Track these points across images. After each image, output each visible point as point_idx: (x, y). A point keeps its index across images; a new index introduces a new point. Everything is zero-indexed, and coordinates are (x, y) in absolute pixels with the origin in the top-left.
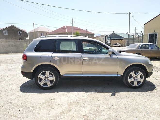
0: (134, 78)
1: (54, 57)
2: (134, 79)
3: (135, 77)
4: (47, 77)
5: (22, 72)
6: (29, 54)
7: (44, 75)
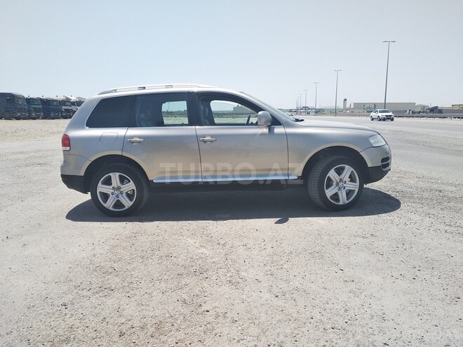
0: (337, 184)
1: (132, 137)
2: (337, 188)
3: (338, 181)
4: (116, 186)
5: (62, 176)
6: (74, 134)
7: (110, 184)
